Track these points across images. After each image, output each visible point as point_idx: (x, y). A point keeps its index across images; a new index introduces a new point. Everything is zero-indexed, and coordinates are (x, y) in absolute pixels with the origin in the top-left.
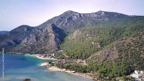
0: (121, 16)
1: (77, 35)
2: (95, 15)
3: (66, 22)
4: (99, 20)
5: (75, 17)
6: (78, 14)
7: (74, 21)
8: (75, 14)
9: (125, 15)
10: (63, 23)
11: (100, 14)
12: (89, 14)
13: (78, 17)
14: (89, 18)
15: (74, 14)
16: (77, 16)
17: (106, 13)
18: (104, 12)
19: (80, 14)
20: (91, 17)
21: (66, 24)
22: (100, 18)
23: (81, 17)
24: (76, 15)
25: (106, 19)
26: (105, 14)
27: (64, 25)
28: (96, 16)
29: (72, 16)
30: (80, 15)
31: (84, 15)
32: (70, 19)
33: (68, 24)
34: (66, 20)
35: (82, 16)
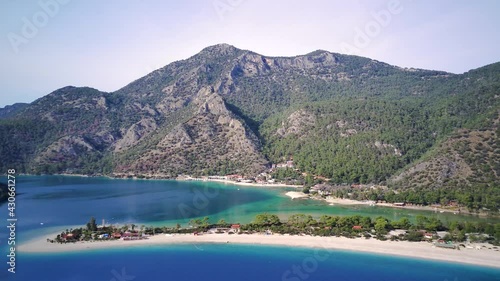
0: (381, 69)
1: (302, 124)
2: (307, 62)
3: (230, 82)
4: (324, 78)
5: (252, 67)
6: (258, 60)
7: (250, 79)
8: (249, 57)
9: (392, 67)
10: (223, 86)
11: (320, 60)
12: (292, 59)
13: (261, 67)
14: (291, 72)
15: (245, 57)
16: (256, 65)
17: (337, 57)
18: (334, 55)
19: (264, 59)
20: (298, 70)
21: (231, 88)
22: (324, 73)
23: (269, 68)
24: (251, 62)
25: (343, 77)
26: (336, 59)
27: (226, 91)
28: (311, 65)
29: (242, 64)
30: (264, 61)
31: (276, 60)
32: (238, 72)
33: (238, 89)
34: (229, 77)
35: (270, 63)
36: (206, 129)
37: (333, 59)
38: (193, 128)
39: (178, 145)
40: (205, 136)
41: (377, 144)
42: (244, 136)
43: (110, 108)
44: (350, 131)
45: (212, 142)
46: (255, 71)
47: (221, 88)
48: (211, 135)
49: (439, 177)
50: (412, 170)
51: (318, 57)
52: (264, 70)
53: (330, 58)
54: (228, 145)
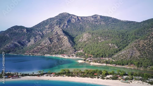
0: (115, 21)
2: (91, 18)
3: (66, 24)
4: (97, 23)
5: (74, 20)
6: (76, 17)
7: (73, 24)
8: (73, 17)
9: (119, 20)
10: (64, 25)
11: (96, 18)
12: (87, 17)
13: (77, 20)
14: (86, 21)
15: (72, 16)
16: (75, 19)
18: (100, 16)
19: (78, 17)
20: (88, 21)
21: (67, 26)
22: (97, 22)
23: (79, 20)
24: (74, 18)
25: (103, 23)
26: (101, 18)
27: (65, 27)
28: (93, 19)
29: (71, 19)
30: (78, 18)
31: (82, 18)
32: (69, 21)
33: (69, 27)
34: (66, 23)
35: (80, 18)
36: (56, 39)
37: (100, 17)
38: (52, 39)
39: (46, 44)
40: (55, 41)
41: (110, 44)
42: (68, 42)
43: (28, 32)
44: (102, 40)
45: (57, 44)
46: (75, 21)
47: (63, 26)
48: (57, 41)
49: (129, 56)
50: (120, 53)
51: (95, 17)
52: (78, 21)
53: (99, 17)
54: (62, 45)
